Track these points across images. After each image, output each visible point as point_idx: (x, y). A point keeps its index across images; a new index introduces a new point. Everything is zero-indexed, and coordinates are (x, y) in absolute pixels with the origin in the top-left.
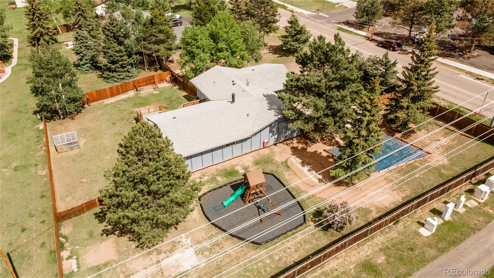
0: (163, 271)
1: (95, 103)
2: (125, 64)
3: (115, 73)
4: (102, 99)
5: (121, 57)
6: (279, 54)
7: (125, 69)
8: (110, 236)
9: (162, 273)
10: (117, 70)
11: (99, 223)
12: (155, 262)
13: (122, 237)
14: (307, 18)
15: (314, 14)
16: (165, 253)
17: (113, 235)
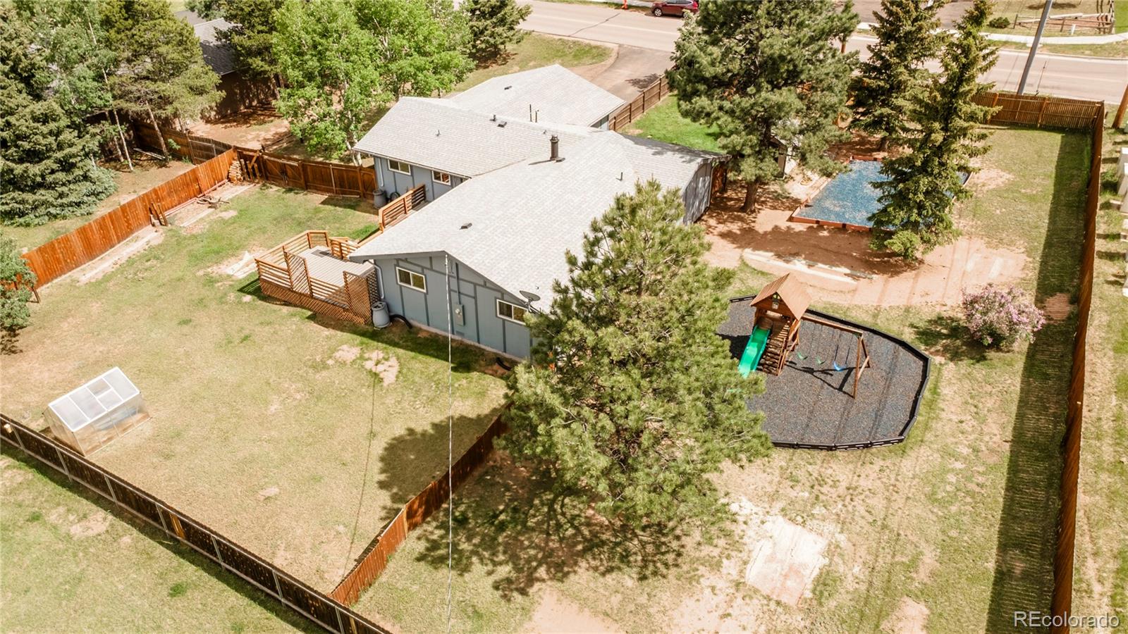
0: (775, 598)
2: (74, 156)
3: (42, 191)
5: (55, 134)
7: (78, 172)
8: (531, 591)
9: (778, 603)
10: (50, 179)
11: (461, 575)
12: (732, 591)
13: (572, 577)
16: (728, 557)
17: (537, 585)
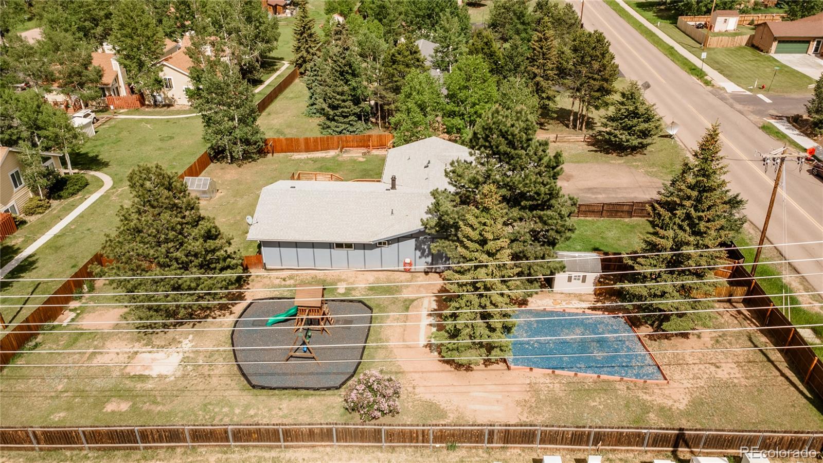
1: (282, 155)
2: (346, 113)
3: (332, 122)
4: (293, 151)
5: (344, 101)
6: (598, 147)
7: (347, 120)
10: (336, 118)
14: (723, 99)
15: (748, 93)
